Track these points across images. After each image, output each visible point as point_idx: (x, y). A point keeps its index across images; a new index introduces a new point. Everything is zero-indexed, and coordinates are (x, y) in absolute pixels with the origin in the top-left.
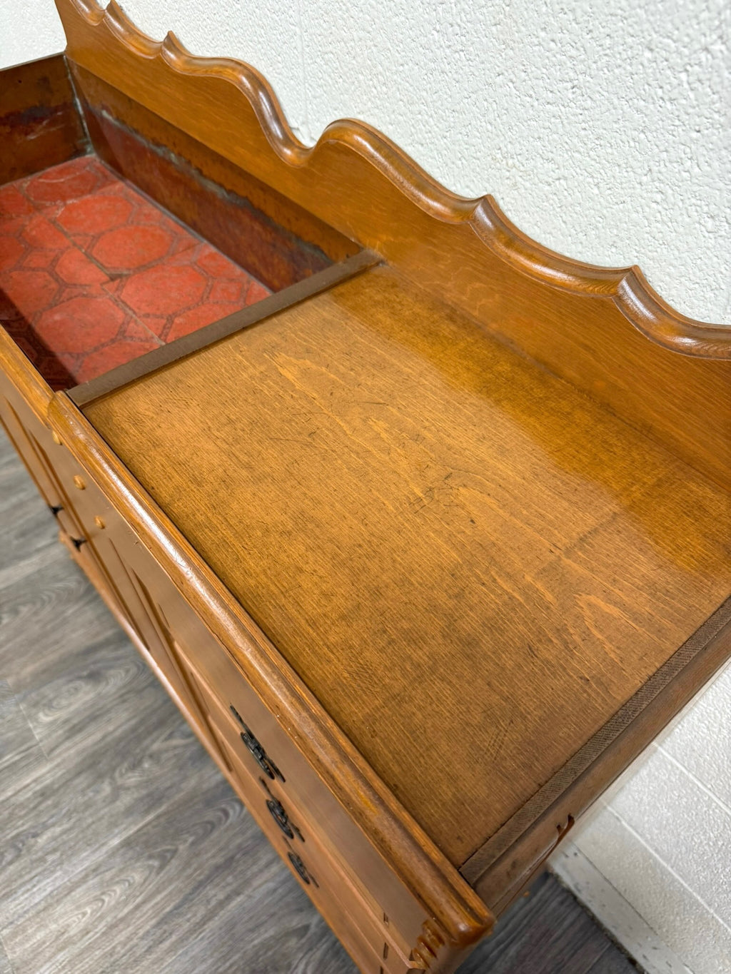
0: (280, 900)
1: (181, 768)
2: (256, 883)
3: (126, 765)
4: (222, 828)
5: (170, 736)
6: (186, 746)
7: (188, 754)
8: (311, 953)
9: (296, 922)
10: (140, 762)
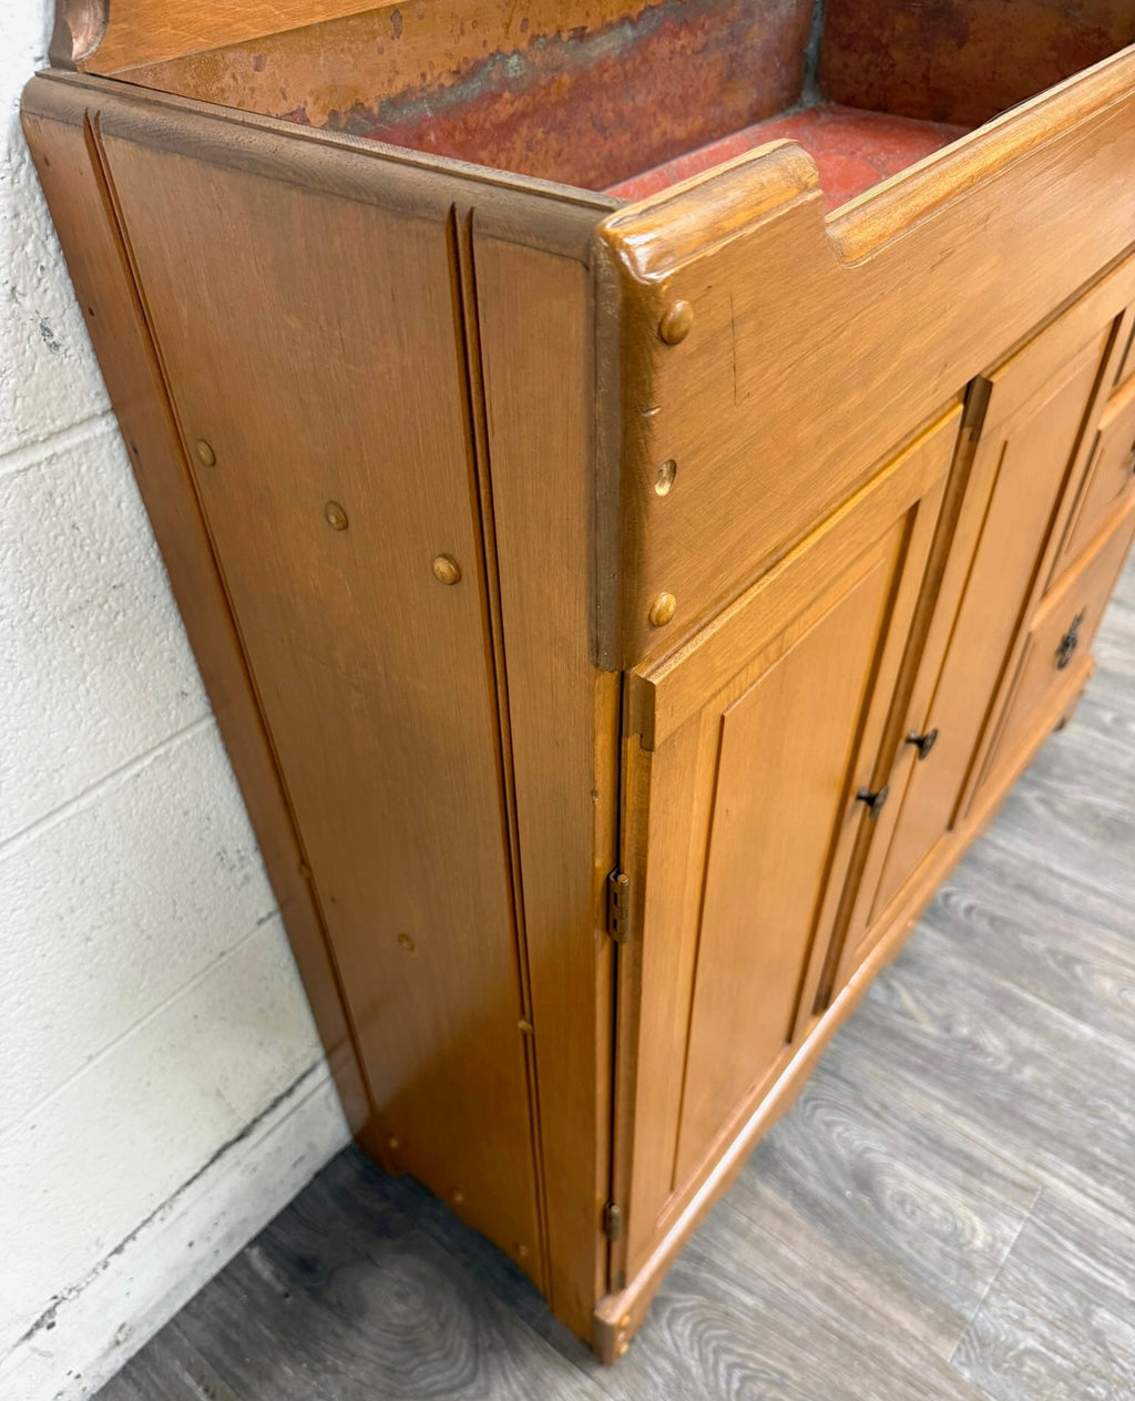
1: (942, 983)
5: (904, 1013)
10: (965, 1041)
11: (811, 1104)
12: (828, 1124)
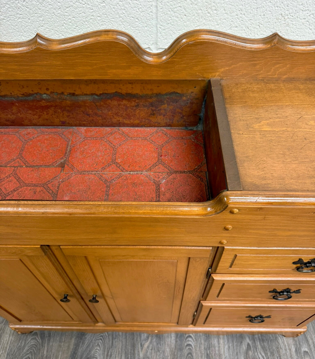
0: (234, 347)
1: (159, 351)
2: (222, 352)
4: (194, 350)
5: (142, 346)
6: (151, 342)
7: (155, 344)
8: (258, 349)
9: (244, 347)
11: (101, 338)
12: (98, 345)
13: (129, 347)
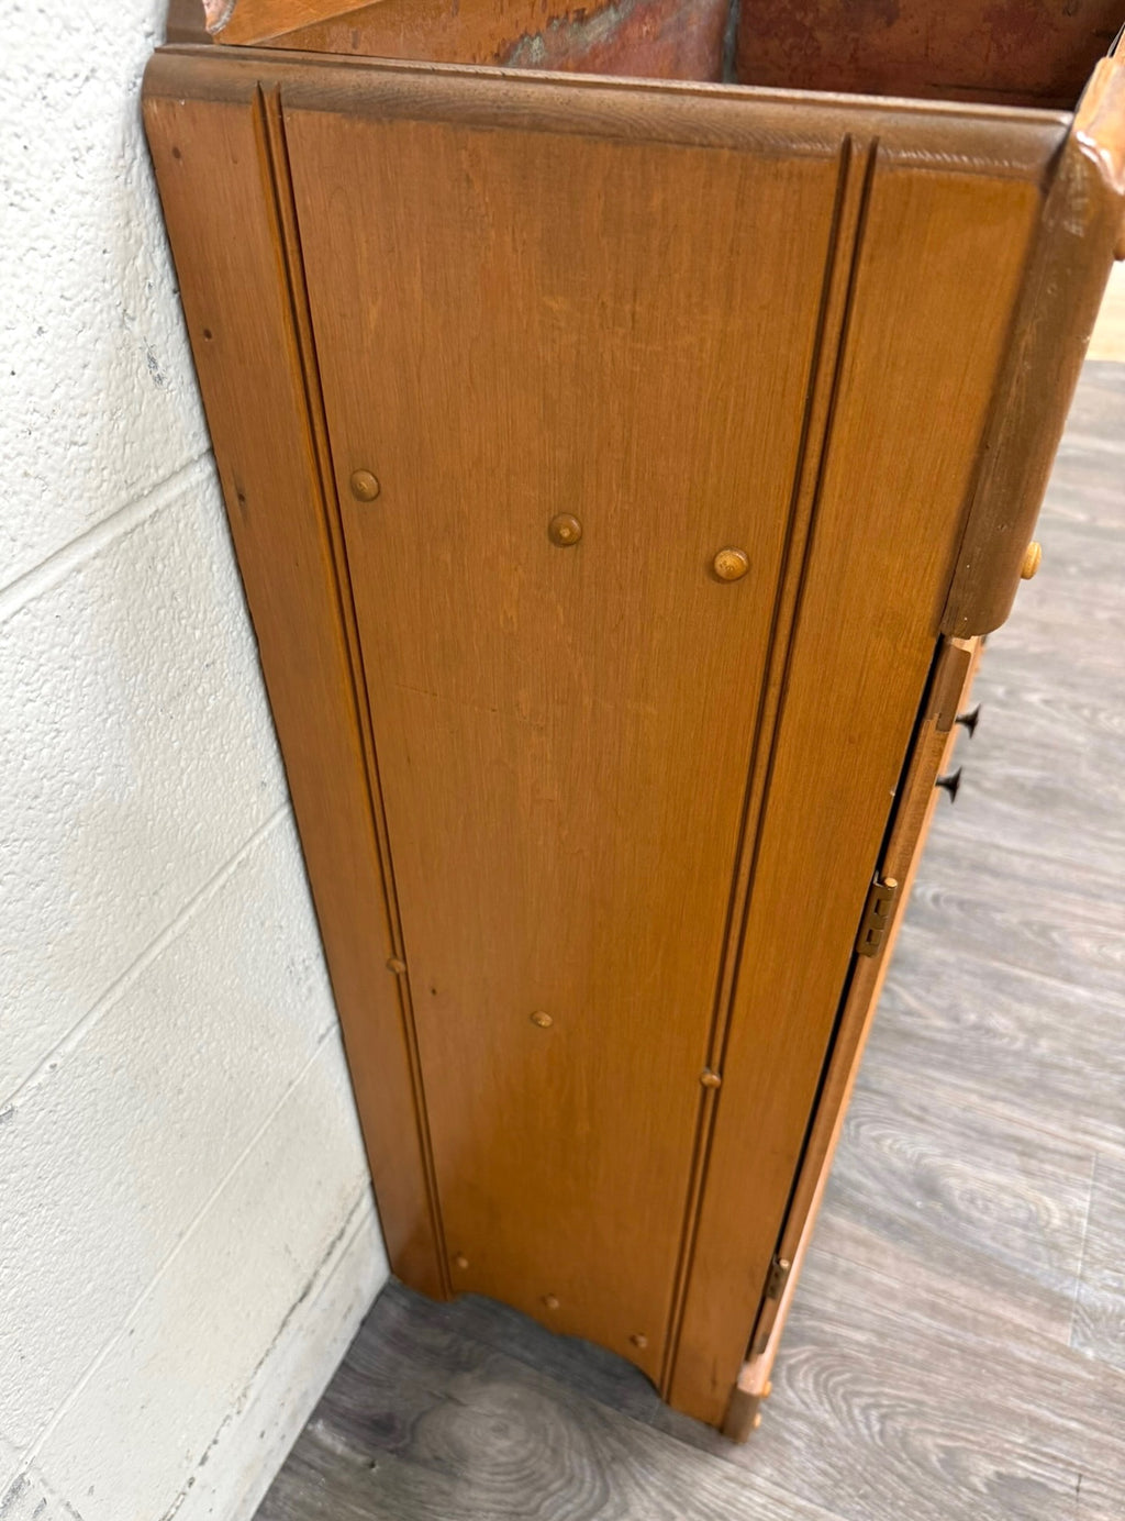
3: (997, 1043)
4: (954, 893)
10: (976, 1027)
11: (853, 1123)
12: (877, 1140)
13: (909, 1048)
